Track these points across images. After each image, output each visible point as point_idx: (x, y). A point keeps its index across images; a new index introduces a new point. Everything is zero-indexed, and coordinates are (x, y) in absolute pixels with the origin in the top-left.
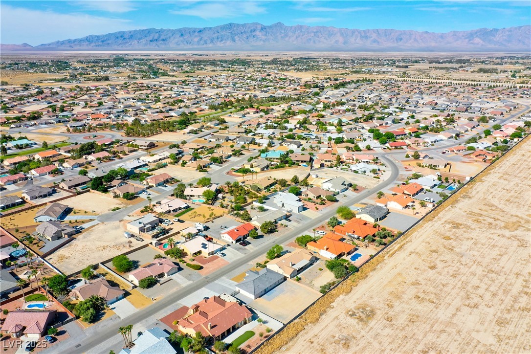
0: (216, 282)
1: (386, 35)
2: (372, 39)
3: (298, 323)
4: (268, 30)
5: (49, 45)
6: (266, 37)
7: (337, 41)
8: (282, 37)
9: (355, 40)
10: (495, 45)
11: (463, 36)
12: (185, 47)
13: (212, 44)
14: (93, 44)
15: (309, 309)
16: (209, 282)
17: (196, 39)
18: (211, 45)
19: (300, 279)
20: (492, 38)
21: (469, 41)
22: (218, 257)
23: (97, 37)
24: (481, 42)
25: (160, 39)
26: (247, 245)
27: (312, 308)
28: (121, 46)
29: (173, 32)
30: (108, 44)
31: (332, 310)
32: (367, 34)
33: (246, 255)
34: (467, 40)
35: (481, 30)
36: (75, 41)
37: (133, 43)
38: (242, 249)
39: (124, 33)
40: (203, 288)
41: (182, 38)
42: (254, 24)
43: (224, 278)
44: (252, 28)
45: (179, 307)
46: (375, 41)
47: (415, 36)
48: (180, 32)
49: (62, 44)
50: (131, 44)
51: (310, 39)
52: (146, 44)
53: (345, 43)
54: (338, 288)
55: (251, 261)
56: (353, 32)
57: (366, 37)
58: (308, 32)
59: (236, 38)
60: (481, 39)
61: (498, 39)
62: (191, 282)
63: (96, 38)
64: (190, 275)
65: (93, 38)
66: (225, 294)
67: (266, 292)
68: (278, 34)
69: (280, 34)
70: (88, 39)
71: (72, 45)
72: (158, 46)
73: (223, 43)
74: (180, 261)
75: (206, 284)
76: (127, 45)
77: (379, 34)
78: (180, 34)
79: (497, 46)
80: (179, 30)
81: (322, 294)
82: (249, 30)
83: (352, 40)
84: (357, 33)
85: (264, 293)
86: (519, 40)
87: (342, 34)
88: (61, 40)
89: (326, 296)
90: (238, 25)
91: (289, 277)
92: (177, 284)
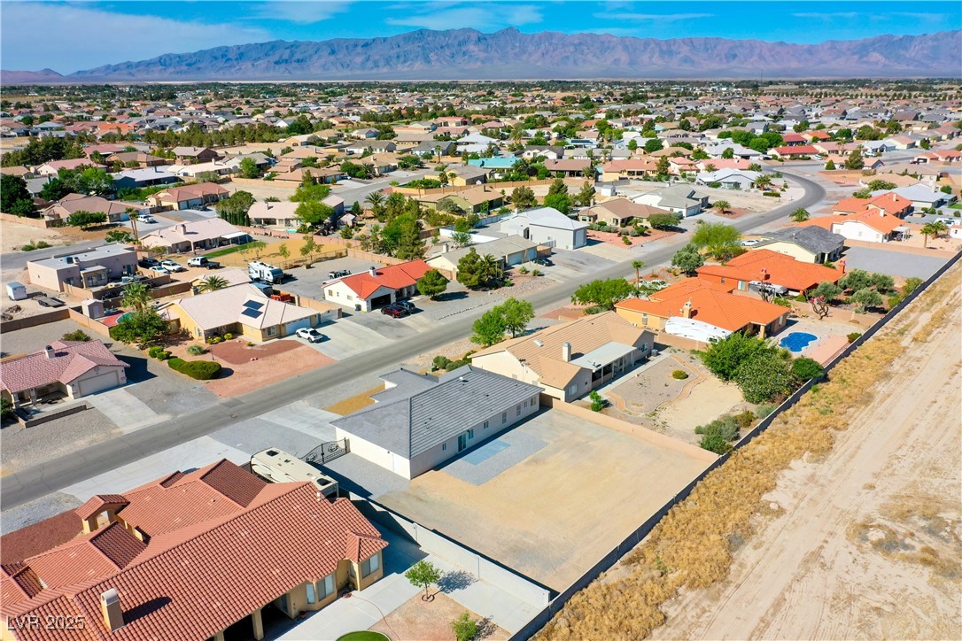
0: (264, 417)
1: (707, 50)
2: (681, 56)
3: (625, 586)
4: (490, 41)
5: (92, 72)
6: (486, 55)
7: (616, 61)
8: (515, 54)
9: (650, 58)
10: (908, 65)
11: (849, 49)
12: (339, 74)
13: (388, 67)
14: (171, 70)
15: (668, 520)
16: (235, 418)
17: (359, 60)
18: (385, 70)
19: (606, 404)
20: (902, 52)
21: (860, 58)
22: (300, 345)
23: (179, 56)
24: (882, 59)
25: (294, 59)
26: (407, 314)
27: (679, 516)
28: (221, 72)
29: (318, 48)
30: (199, 69)
31: (778, 523)
32: (673, 48)
33: (401, 340)
34: (856, 57)
35: (881, 39)
36: (139, 64)
37: (243, 67)
38: (388, 325)
39: (227, 49)
40: (205, 439)
41: (332, 58)
42: (464, 30)
43: (300, 404)
44: (461, 38)
45: (54, 511)
46: (686, 60)
47: (761, 51)
48: (330, 46)
49: (115, 70)
50: (240, 69)
51: (567, 57)
52: (267, 69)
53: (632, 63)
54: (773, 436)
55: (417, 357)
56: (646, 44)
57: (671, 53)
58: (564, 46)
59: (432, 56)
60: (882, 54)
61: (913, 54)
62: (164, 418)
63: (178, 59)
64: (169, 394)
65: (171, 59)
66: (272, 454)
67: (463, 447)
68: (509, 49)
69: (512, 49)
70: (162, 61)
71: (134, 71)
72: (289, 72)
73: (408, 66)
74: (153, 355)
75: (224, 424)
76: (233, 70)
77: (694, 47)
78: (329, 50)
79: (911, 68)
80: (329, 44)
81: (715, 457)
82: (456, 43)
83: (645, 57)
84: (653, 45)
85: (454, 449)
86: (953, 56)
87: (626, 48)
88: (113, 64)
89: (730, 462)
90: (435, 33)
91: (562, 395)
92: (105, 422)
